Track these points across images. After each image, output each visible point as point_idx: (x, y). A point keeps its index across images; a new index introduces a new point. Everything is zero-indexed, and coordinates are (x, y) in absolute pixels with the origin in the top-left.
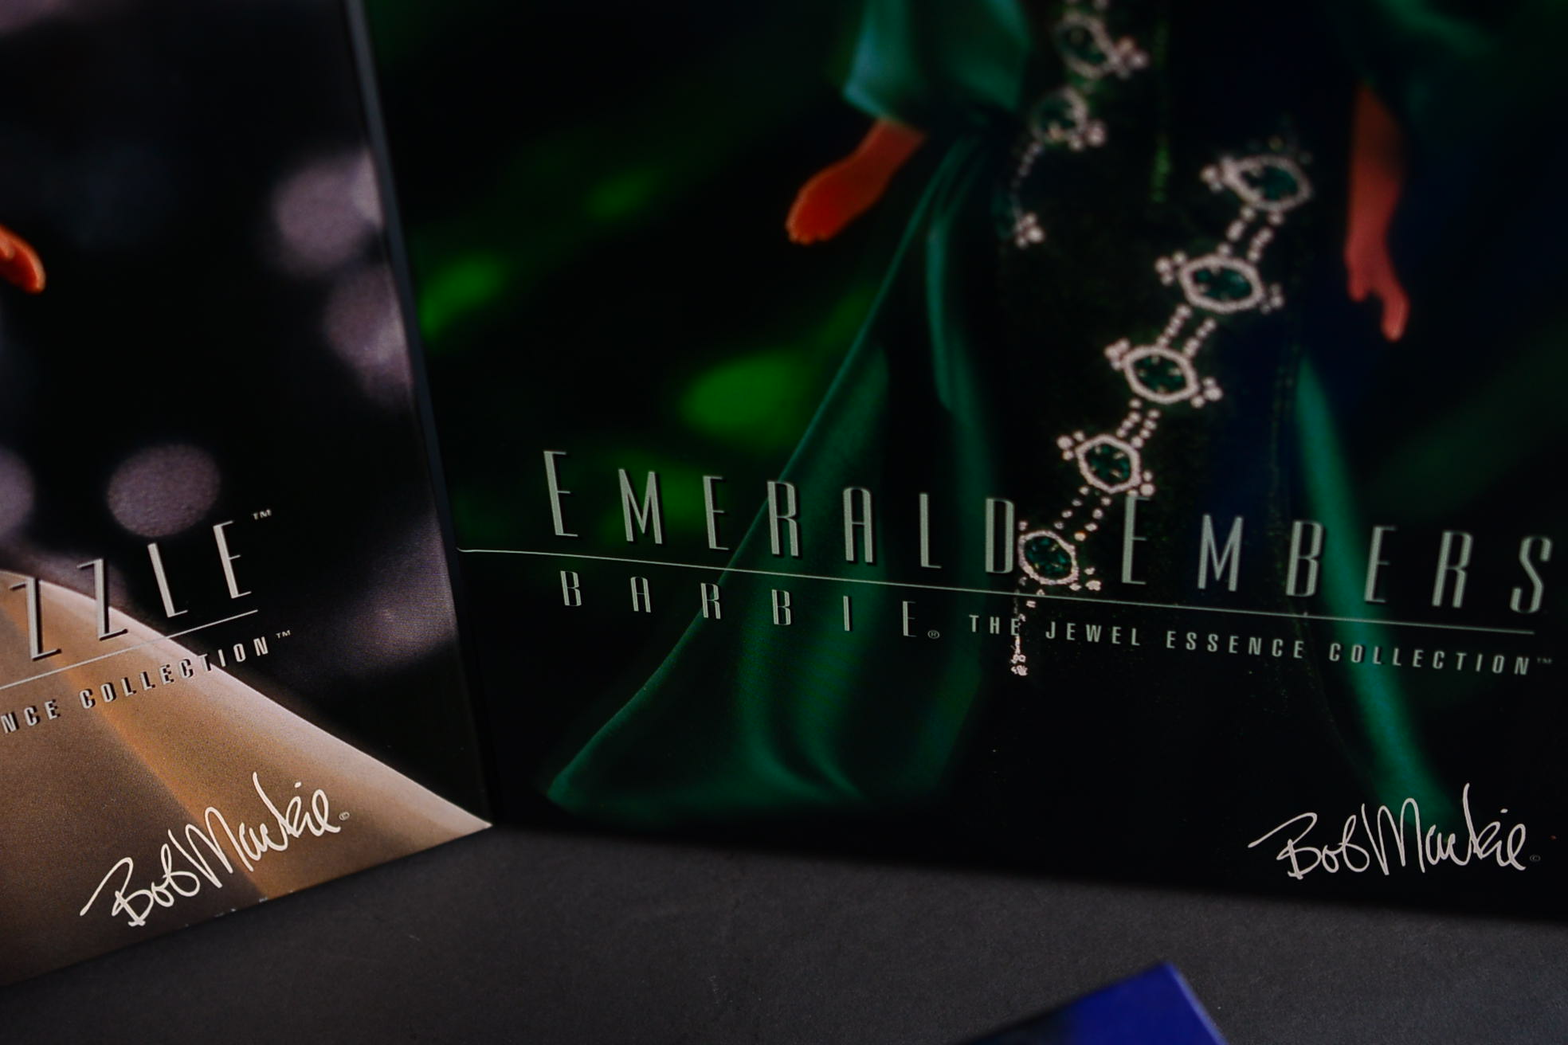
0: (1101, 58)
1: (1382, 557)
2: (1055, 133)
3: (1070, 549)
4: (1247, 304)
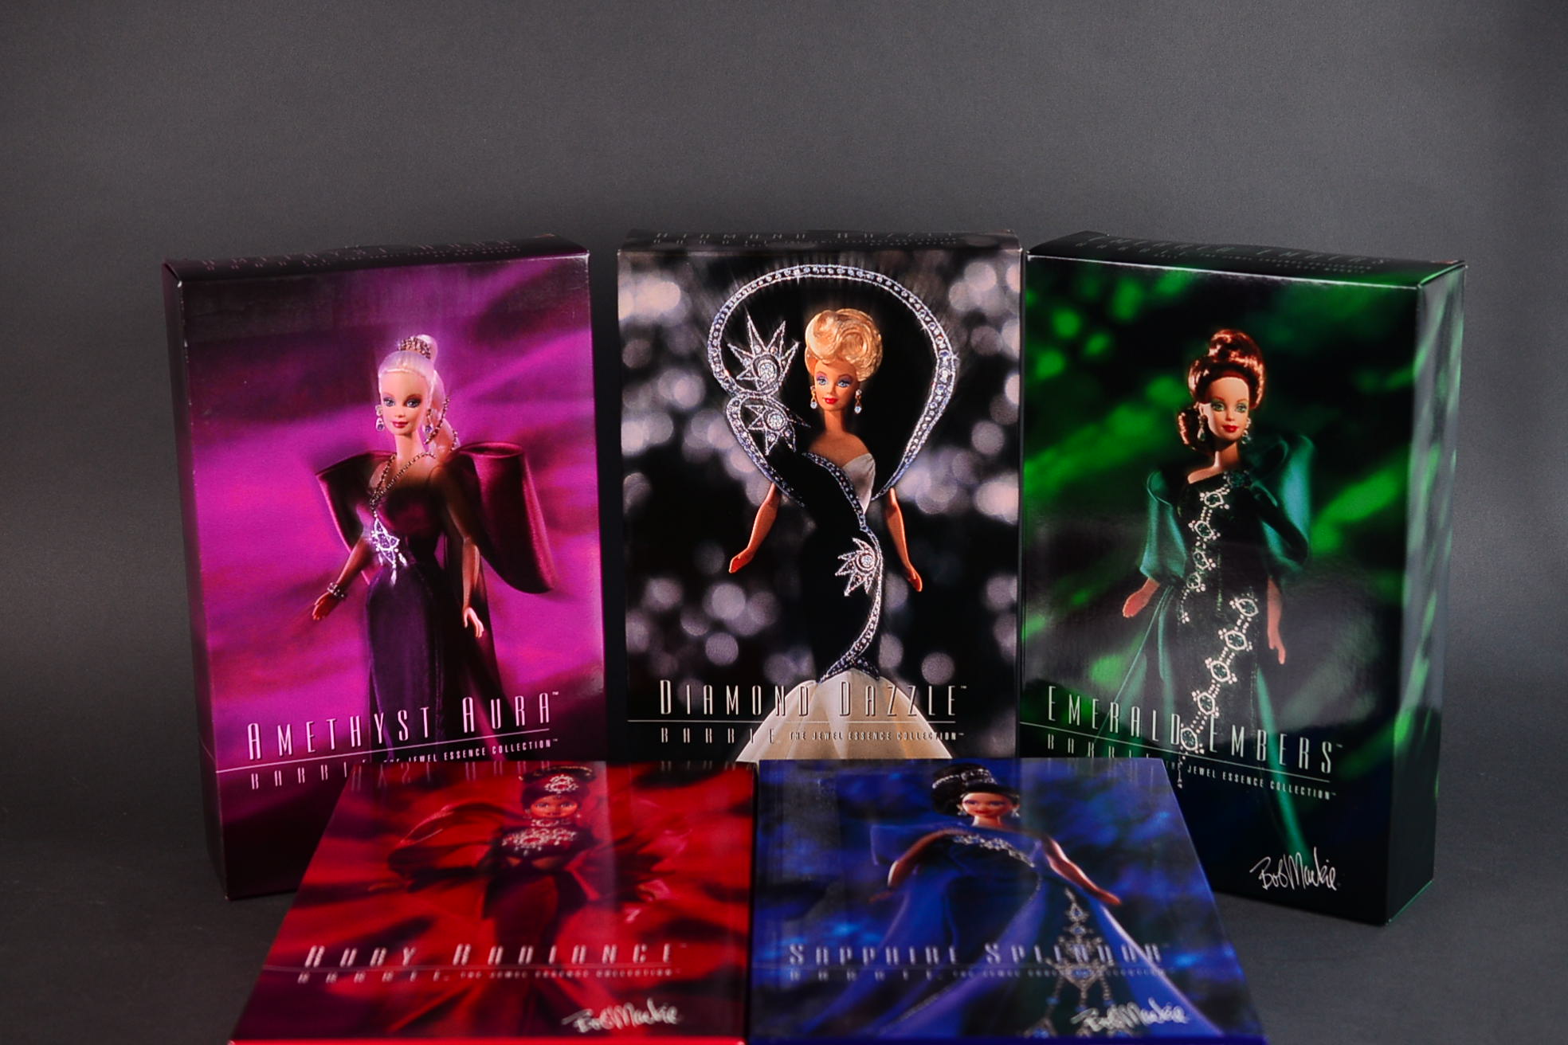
0: (1205, 564)
1: (1284, 746)
2: (1193, 587)
3: (1195, 736)
4: (1243, 648)
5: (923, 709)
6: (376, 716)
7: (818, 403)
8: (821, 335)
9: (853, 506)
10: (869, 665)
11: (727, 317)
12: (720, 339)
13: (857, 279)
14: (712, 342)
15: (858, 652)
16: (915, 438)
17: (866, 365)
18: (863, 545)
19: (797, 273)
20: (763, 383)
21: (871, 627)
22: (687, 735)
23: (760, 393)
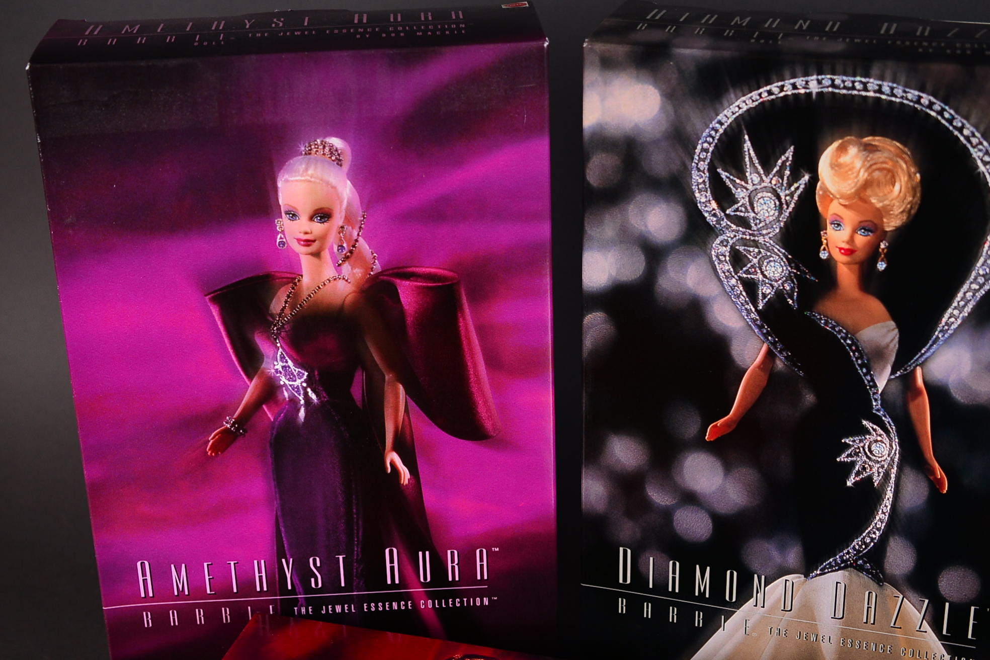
5: (936, 626)
6: (284, 560)
7: (829, 252)
8: (840, 169)
9: (866, 382)
10: (872, 568)
11: (718, 134)
12: (708, 161)
13: (893, 99)
14: (697, 164)
15: (859, 551)
16: (955, 308)
17: (897, 211)
18: (875, 430)
19: (813, 85)
20: (761, 222)
21: (878, 526)
22: (647, 610)
23: (755, 232)
